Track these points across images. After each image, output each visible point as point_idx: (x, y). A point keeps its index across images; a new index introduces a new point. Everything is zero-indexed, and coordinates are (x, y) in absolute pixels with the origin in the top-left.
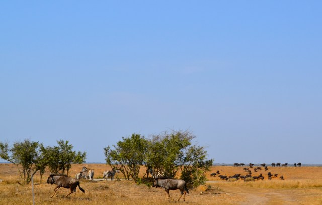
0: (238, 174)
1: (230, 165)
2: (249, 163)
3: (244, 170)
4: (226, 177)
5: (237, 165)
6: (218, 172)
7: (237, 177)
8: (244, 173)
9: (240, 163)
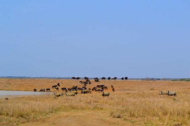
0: (76, 86)
1: (68, 78)
2: (84, 77)
3: (80, 83)
4: (65, 89)
5: (74, 78)
6: (58, 84)
7: (75, 88)
8: (81, 86)
9: (76, 77)
